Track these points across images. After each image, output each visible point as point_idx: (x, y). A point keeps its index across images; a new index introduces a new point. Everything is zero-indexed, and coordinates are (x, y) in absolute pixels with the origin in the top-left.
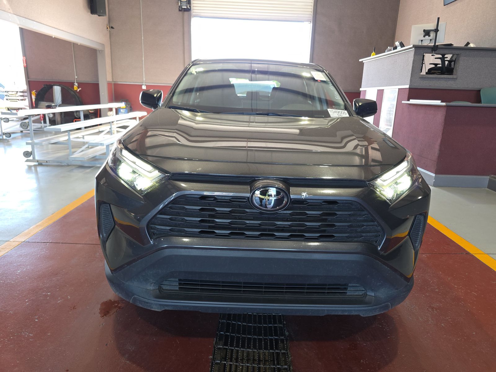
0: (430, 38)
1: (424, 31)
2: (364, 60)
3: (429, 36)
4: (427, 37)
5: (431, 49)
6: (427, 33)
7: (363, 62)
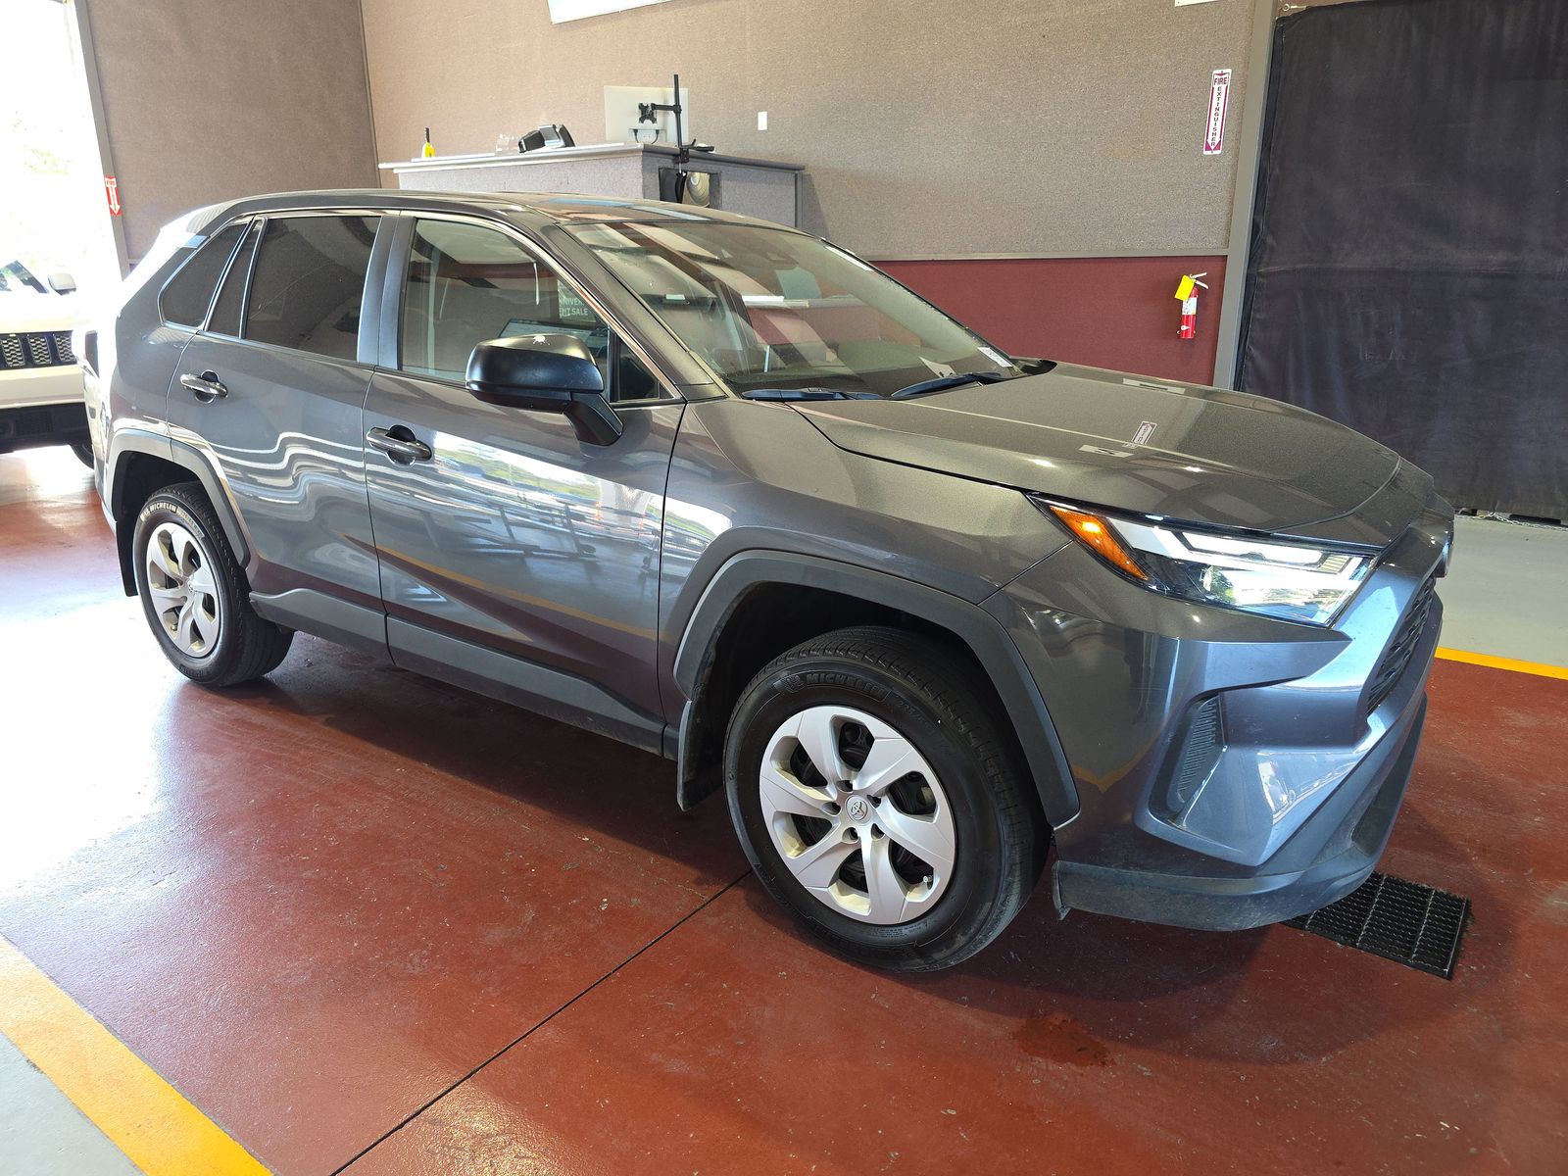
0: (656, 126)
1: (641, 107)
2: (399, 168)
3: (654, 121)
4: (648, 122)
5: (672, 157)
6: (647, 112)
7: (395, 171)
